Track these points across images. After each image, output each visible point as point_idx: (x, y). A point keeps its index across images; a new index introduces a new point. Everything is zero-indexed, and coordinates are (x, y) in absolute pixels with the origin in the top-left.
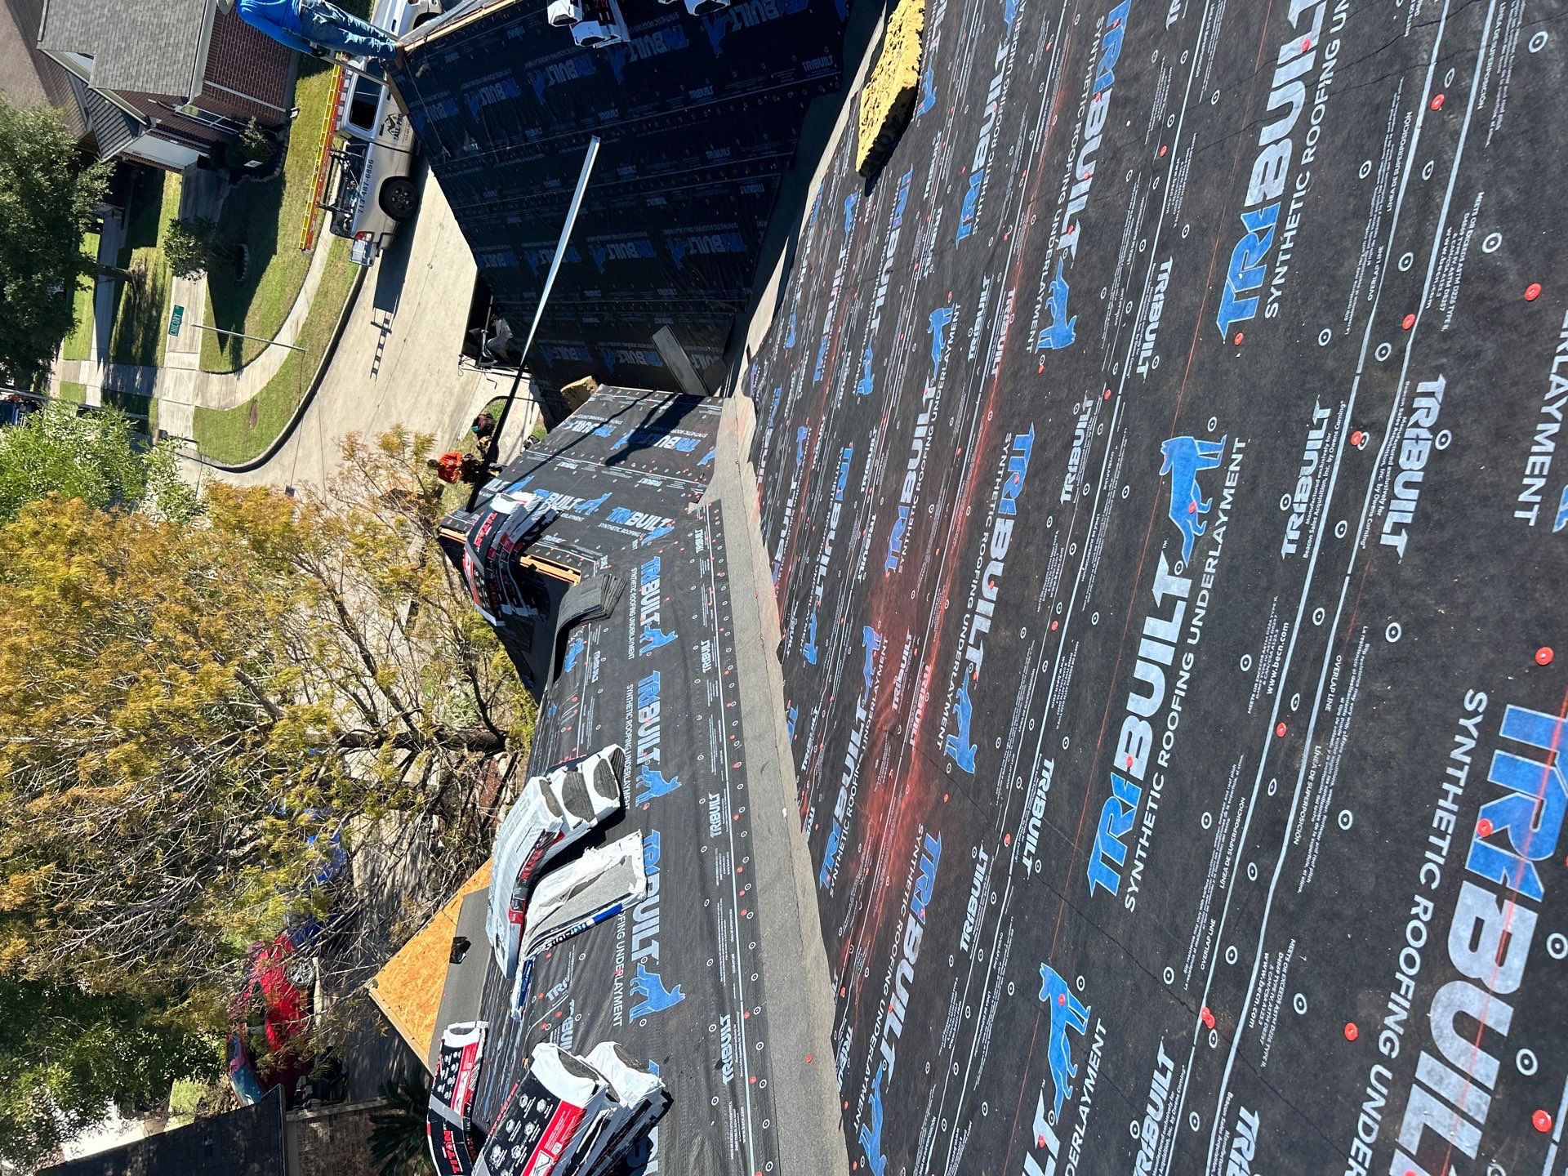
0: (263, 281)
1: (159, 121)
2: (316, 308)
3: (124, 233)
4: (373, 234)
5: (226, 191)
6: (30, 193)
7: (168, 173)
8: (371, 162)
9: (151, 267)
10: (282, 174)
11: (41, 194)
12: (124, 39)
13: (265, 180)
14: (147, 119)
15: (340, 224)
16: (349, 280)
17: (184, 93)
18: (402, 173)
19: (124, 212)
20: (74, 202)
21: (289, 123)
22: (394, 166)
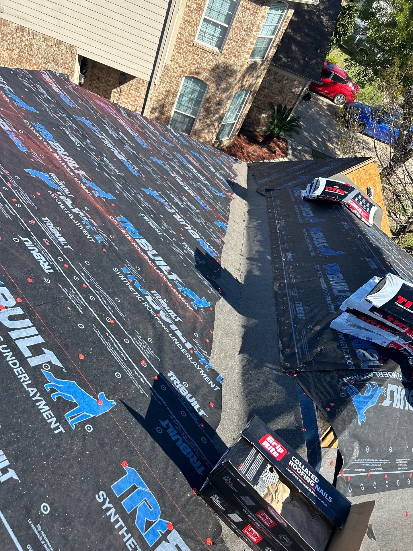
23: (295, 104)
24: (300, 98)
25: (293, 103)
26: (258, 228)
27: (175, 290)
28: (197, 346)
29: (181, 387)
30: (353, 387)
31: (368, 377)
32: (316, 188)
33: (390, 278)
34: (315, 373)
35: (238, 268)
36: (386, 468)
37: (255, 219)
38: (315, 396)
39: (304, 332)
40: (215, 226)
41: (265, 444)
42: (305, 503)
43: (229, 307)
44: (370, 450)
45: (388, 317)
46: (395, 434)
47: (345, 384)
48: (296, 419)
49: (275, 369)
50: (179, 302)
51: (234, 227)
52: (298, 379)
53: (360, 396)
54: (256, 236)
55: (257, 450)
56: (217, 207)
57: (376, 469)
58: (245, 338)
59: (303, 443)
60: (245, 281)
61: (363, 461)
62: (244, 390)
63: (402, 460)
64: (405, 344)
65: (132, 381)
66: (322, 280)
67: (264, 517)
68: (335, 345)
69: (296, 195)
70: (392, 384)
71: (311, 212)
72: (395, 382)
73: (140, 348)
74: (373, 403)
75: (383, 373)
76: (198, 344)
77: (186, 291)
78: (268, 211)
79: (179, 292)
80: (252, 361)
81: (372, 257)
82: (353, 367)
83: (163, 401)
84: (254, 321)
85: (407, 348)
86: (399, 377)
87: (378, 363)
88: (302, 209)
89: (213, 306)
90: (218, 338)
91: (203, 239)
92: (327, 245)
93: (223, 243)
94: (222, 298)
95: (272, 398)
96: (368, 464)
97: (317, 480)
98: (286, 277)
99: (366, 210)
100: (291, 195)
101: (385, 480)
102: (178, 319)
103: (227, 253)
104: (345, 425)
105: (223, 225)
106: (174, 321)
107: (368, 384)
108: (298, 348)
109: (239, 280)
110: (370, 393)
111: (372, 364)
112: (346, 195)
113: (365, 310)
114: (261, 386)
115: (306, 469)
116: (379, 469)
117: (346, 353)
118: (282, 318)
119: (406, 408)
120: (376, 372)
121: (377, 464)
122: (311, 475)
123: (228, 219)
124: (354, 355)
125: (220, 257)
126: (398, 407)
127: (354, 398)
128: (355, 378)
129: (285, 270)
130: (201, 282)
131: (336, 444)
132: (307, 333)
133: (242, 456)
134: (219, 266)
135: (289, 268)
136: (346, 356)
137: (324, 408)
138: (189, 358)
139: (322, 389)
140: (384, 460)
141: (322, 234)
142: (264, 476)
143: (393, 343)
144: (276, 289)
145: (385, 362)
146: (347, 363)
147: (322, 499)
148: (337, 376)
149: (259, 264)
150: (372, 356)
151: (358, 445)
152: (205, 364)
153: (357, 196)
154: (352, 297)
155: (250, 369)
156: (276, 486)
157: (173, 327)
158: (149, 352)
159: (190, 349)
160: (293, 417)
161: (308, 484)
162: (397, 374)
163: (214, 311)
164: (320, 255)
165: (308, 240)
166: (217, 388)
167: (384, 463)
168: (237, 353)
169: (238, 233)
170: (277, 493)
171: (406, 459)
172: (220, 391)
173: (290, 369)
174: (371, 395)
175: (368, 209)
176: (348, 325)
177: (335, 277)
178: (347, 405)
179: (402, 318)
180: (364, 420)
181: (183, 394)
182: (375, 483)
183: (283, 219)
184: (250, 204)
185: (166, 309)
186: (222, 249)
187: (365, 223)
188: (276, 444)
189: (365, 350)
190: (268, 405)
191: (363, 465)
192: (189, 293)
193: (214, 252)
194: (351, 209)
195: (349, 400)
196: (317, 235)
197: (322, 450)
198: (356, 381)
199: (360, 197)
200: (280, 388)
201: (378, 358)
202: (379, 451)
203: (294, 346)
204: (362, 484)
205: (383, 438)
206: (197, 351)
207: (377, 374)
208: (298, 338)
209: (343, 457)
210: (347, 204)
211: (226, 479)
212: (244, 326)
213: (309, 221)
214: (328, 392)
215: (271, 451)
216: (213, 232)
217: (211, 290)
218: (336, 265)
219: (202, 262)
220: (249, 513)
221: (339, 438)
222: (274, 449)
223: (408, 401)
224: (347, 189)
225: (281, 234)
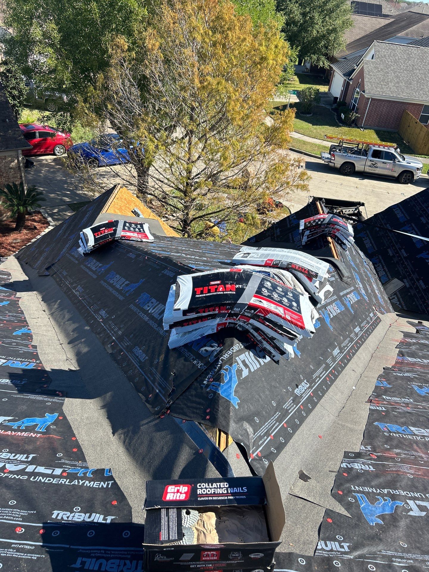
0: (302, 121)
1: (351, 83)
2: (298, 141)
3: (301, 73)
4: (334, 160)
5: (328, 107)
6: (316, 40)
7: (328, 87)
8: (360, 158)
9: (293, 82)
10: (340, 126)
11: (316, 44)
12: (382, 70)
13: (337, 121)
14: (351, 79)
15: (334, 148)
16: (312, 152)
17: (366, 91)
18: (357, 169)
19: (308, 72)
20: (315, 55)
21: (358, 128)
22: (359, 166)
23: (21, 176)
24: (22, 169)
25: (19, 177)
26: (61, 308)
27: (9, 433)
28: (66, 464)
29: (74, 516)
30: (214, 383)
31: (219, 366)
32: (87, 241)
33: (180, 280)
34: (181, 397)
35: (65, 358)
36: (280, 420)
37: (54, 302)
38: (192, 415)
39: (154, 370)
40: (16, 337)
41: (170, 497)
42: (231, 511)
43: (78, 401)
44: (258, 418)
45: (199, 311)
46: (268, 389)
47: (207, 386)
48: (191, 448)
49: (150, 422)
50: (22, 440)
51: (38, 324)
52: (172, 414)
53: (223, 386)
54: (64, 317)
55: (166, 508)
56: (7, 318)
57: (274, 427)
58: (110, 417)
59: (207, 462)
60: (79, 366)
61: (260, 432)
62: (137, 462)
63: (287, 403)
64: (226, 320)
65: (18, 557)
66: (141, 314)
67: (208, 555)
68: (182, 360)
69: (76, 256)
70: (238, 356)
71: (98, 263)
72: (240, 352)
73: (5, 519)
74: (235, 382)
75: (227, 354)
76: (67, 462)
77: (23, 422)
78: (61, 286)
79: (15, 430)
80: (128, 431)
81: (166, 268)
82: (205, 367)
83: (63, 546)
84: (109, 394)
85: (230, 321)
86: (240, 346)
87: (219, 349)
88: (89, 265)
89: (62, 414)
90: (85, 438)
91: (10, 359)
92: (127, 282)
93: (35, 347)
94: (66, 399)
95: (163, 447)
96: (265, 430)
97: (227, 485)
98: (112, 334)
99: (140, 231)
100: (72, 259)
101: (286, 428)
102: (31, 456)
103: (45, 353)
104: (227, 418)
105: (24, 330)
106: (27, 462)
107: (222, 372)
108: (157, 387)
109: (73, 369)
110: (228, 377)
111: (216, 353)
112: (115, 231)
113: (180, 317)
114: (149, 446)
115: (214, 484)
116: (276, 425)
117: (194, 360)
118: (130, 372)
119: (262, 364)
120: (222, 357)
121: (272, 423)
122: (220, 485)
123: (26, 321)
124: (200, 357)
125: (41, 363)
126: (256, 368)
127: (220, 391)
128: (211, 375)
129: (108, 328)
130: (34, 401)
131: (230, 440)
132: (156, 368)
133: (156, 527)
134: (44, 371)
135: (109, 325)
136: (195, 362)
137: (204, 419)
138: (65, 482)
139: (194, 405)
140: (275, 416)
141: (118, 276)
142: (185, 524)
143: (219, 325)
144: (110, 351)
145: (223, 344)
146: (199, 367)
147: (238, 495)
148: (198, 385)
149: (83, 340)
150: (212, 347)
151: (247, 424)
152: (85, 474)
153: (125, 225)
154: (166, 315)
155: (131, 439)
156: (201, 521)
157: (30, 468)
158: (19, 515)
159: (62, 473)
160: (188, 448)
161: (222, 495)
162: (237, 346)
163: (65, 418)
164: (127, 295)
165: (111, 289)
166: (110, 482)
167: (276, 417)
168: (111, 435)
169: (45, 326)
170: (205, 525)
171: (290, 400)
172: (115, 484)
173: (162, 410)
174: (229, 378)
175: (141, 230)
176: (181, 337)
177: (150, 304)
178: (218, 401)
179: (208, 304)
180: (238, 401)
181: (80, 520)
182: (281, 438)
183: (78, 285)
184: (40, 291)
185: (11, 458)
186: (37, 353)
187: (148, 242)
188: (178, 488)
189: (205, 346)
190: (163, 457)
191: (262, 434)
192: (28, 422)
193: (30, 362)
194: (128, 238)
195: (217, 396)
196: (115, 279)
197: (224, 454)
198: (214, 376)
199: (127, 224)
200: (163, 433)
201: (217, 345)
202: (266, 412)
203: (153, 388)
204: (272, 449)
205: (262, 400)
206: (69, 469)
207: (223, 358)
208: (152, 379)
209: (242, 444)
210: (122, 237)
211: (158, 558)
212: (103, 407)
213: (101, 272)
214: (199, 404)
215: (178, 498)
216: (18, 344)
217: (49, 400)
218: (145, 294)
219: (23, 382)
220: (197, 565)
221: (230, 433)
222: (179, 494)
223: (260, 358)
224: (113, 224)
225: (85, 299)
